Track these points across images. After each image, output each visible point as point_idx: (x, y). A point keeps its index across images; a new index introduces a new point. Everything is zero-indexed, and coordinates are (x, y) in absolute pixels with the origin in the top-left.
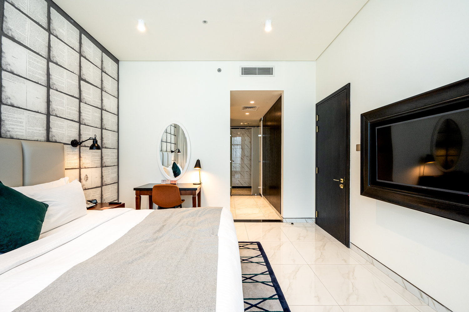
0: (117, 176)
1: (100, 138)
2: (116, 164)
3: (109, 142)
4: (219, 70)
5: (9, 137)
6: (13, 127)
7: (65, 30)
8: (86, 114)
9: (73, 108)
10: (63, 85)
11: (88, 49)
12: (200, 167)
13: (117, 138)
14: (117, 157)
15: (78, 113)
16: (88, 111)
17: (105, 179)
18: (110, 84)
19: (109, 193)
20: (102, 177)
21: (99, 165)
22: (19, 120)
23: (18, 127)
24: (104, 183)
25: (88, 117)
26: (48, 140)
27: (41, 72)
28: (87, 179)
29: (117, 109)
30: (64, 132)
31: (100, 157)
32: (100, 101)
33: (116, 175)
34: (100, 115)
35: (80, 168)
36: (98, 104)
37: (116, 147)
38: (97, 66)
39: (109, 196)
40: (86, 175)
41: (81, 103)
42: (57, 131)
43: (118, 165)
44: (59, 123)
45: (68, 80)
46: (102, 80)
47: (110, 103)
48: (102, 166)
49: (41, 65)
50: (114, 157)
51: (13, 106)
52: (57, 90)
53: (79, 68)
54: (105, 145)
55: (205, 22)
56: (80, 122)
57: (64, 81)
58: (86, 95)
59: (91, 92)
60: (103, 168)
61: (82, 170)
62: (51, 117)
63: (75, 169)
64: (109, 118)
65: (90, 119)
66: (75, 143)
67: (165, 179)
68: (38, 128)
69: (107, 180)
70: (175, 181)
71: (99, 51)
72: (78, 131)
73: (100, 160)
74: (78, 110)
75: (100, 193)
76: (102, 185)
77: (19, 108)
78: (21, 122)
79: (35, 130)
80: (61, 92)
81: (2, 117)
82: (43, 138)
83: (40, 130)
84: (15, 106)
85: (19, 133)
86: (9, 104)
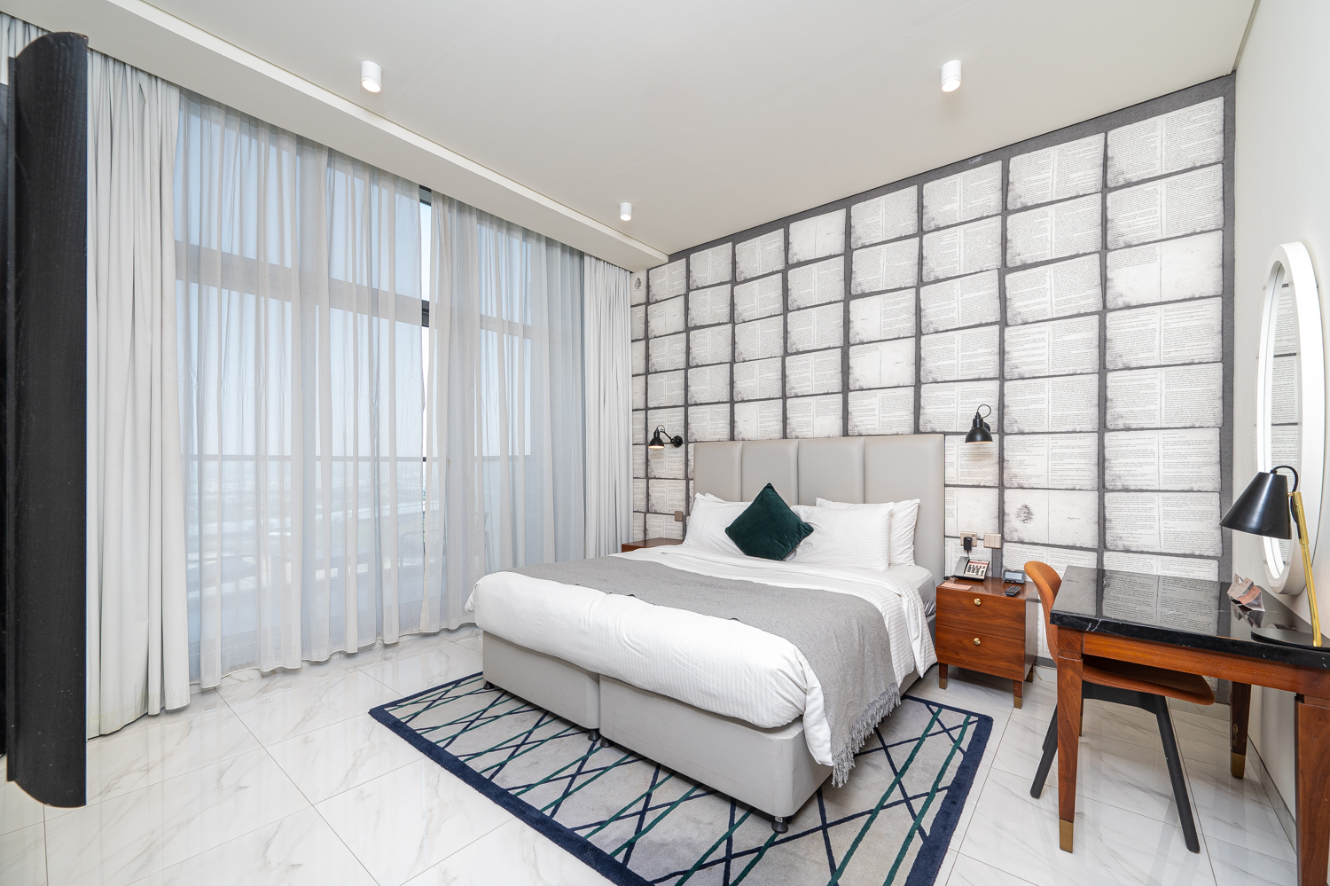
1: (1095, 402)
3: (1152, 408)
5: (857, 434)
6: (861, 419)
7: (958, 198)
8: (1024, 350)
9: (982, 350)
10: (952, 315)
11: (1035, 178)
13: (1217, 387)
14: (1216, 459)
15: (997, 357)
16: (1035, 341)
17: (1119, 529)
18: (1160, 208)
20: (1102, 521)
21: (1087, 483)
22: (870, 407)
23: (868, 418)
24: (1115, 543)
25: (1032, 355)
26: (917, 431)
27: (905, 316)
28: (1027, 517)
30: (954, 411)
31: (1094, 461)
32: (1098, 290)
34: (1095, 334)
35: (1001, 487)
36: (1084, 302)
38: (1077, 197)
40: (1027, 507)
41: (1007, 330)
42: (937, 411)
44: (941, 393)
45: (966, 296)
46: (1104, 222)
48: (1103, 489)
49: (905, 304)
50: (1191, 459)
51: (862, 390)
52: (935, 332)
53: (999, 250)
56: (1002, 378)
57: (955, 305)
59: (1046, 286)
60: (1110, 495)
61: (1007, 492)
62: (923, 386)
63: (985, 486)
64: (1151, 327)
65: (1040, 358)
68: (903, 413)
69: (1135, 534)
71: (1088, 144)
72: (996, 399)
73: (1094, 468)
74: (997, 349)
76: (1101, 548)
77: (870, 389)
78: (873, 410)
79: (894, 417)
80: (947, 331)
81: (849, 409)
82: (908, 426)
83: (901, 416)
84: (865, 388)
85: (869, 427)
86: (858, 388)
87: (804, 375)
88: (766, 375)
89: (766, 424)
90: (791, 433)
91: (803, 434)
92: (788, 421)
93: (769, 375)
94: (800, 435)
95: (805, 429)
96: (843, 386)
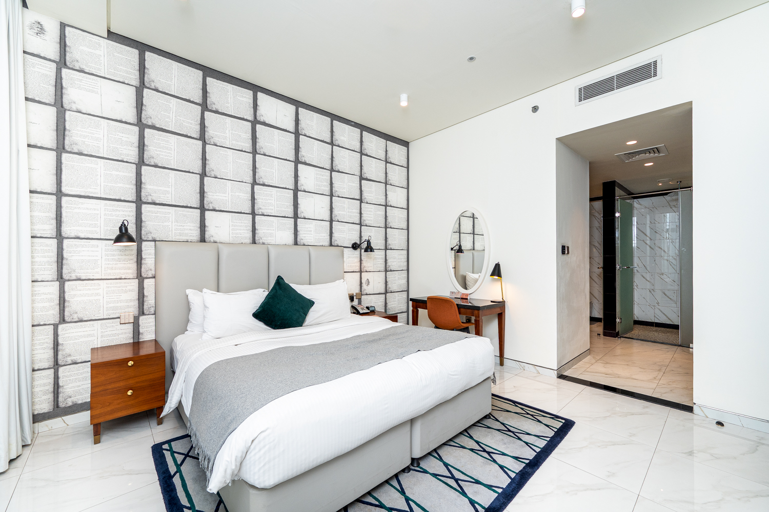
0: (407, 283)
1: (384, 239)
2: (405, 268)
3: (396, 242)
4: (535, 109)
5: (302, 244)
6: (305, 235)
7: (346, 136)
8: (367, 214)
9: (354, 211)
10: (344, 190)
11: (369, 144)
12: (499, 275)
13: (406, 237)
14: (406, 260)
15: (359, 215)
16: (370, 211)
17: (389, 285)
18: (397, 176)
19: (396, 303)
20: (386, 282)
21: (383, 268)
22: (309, 229)
23: (308, 235)
24: (389, 290)
25: (370, 217)
26: (331, 245)
27: (325, 184)
28: (368, 284)
29: (406, 202)
30: (345, 236)
31: (384, 260)
32: (384, 197)
33: (405, 281)
34: (384, 213)
35: (361, 272)
36: (382, 200)
37: (406, 248)
38: (380, 159)
39: (395, 305)
40: (368, 280)
41: (362, 204)
42: (339, 235)
43: (408, 270)
44: (340, 227)
45: (349, 184)
46: (386, 173)
47: (397, 197)
48: (386, 271)
49: (326, 178)
50: (403, 260)
51: (305, 218)
52: (339, 197)
53: (360, 168)
54: (390, 246)
55: (471, 59)
56: (361, 224)
57: (345, 186)
58: (368, 195)
59: (373, 190)
60: (387, 273)
61: (362, 273)
62: (334, 222)
63: (356, 272)
64: (395, 215)
65: (371, 219)
66: (355, 246)
67: (456, 291)
68: (323, 235)
69: (393, 286)
70: (467, 295)
71: (383, 142)
72: (359, 233)
73: (384, 263)
74: (359, 212)
75: (384, 300)
76: (386, 292)
77: (309, 219)
78: (311, 231)
79: (321, 236)
80: (342, 197)
81: (298, 229)
82: (327, 243)
83: (324, 236)
84: (307, 218)
85: (309, 240)
86: (302, 217)
87: (269, 201)
88: (237, 194)
89: (238, 231)
90: (259, 240)
91: (269, 241)
92: (257, 232)
93: (241, 194)
94: (266, 242)
95: (269, 238)
96: (294, 214)
